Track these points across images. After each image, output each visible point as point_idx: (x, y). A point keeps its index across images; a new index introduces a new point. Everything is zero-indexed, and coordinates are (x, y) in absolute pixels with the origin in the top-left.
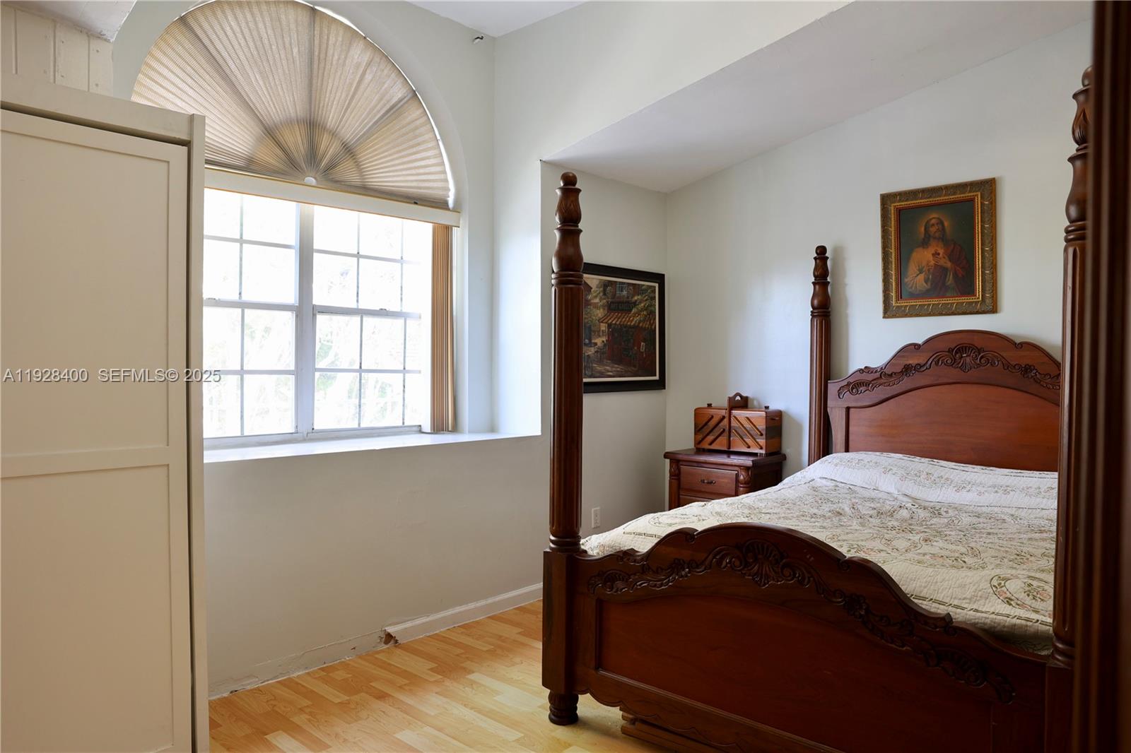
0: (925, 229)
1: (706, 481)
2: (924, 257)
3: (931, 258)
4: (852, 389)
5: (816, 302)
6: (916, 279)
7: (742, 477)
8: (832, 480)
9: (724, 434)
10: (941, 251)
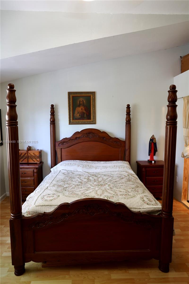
0: (79, 102)
1: (23, 173)
2: (79, 109)
3: (81, 110)
4: (62, 143)
5: (51, 120)
6: (77, 115)
7: (35, 171)
8: (65, 170)
9: (26, 158)
10: (83, 108)
